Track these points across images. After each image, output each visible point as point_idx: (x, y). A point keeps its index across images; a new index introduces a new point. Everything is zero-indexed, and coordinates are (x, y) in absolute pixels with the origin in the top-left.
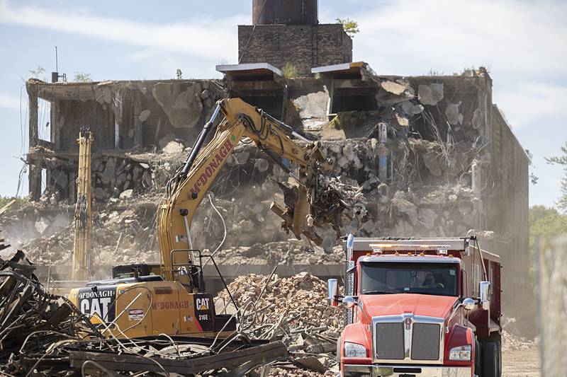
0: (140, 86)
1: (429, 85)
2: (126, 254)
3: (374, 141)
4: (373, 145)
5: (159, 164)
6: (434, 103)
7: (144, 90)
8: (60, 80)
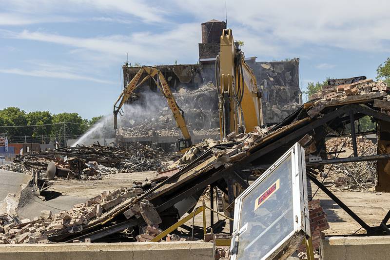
0: (167, 67)
1: (278, 65)
2: (173, 132)
3: (262, 86)
4: (262, 88)
5: (178, 97)
6: (280, 72)
7: (169, 69)
8: (129, 66)
